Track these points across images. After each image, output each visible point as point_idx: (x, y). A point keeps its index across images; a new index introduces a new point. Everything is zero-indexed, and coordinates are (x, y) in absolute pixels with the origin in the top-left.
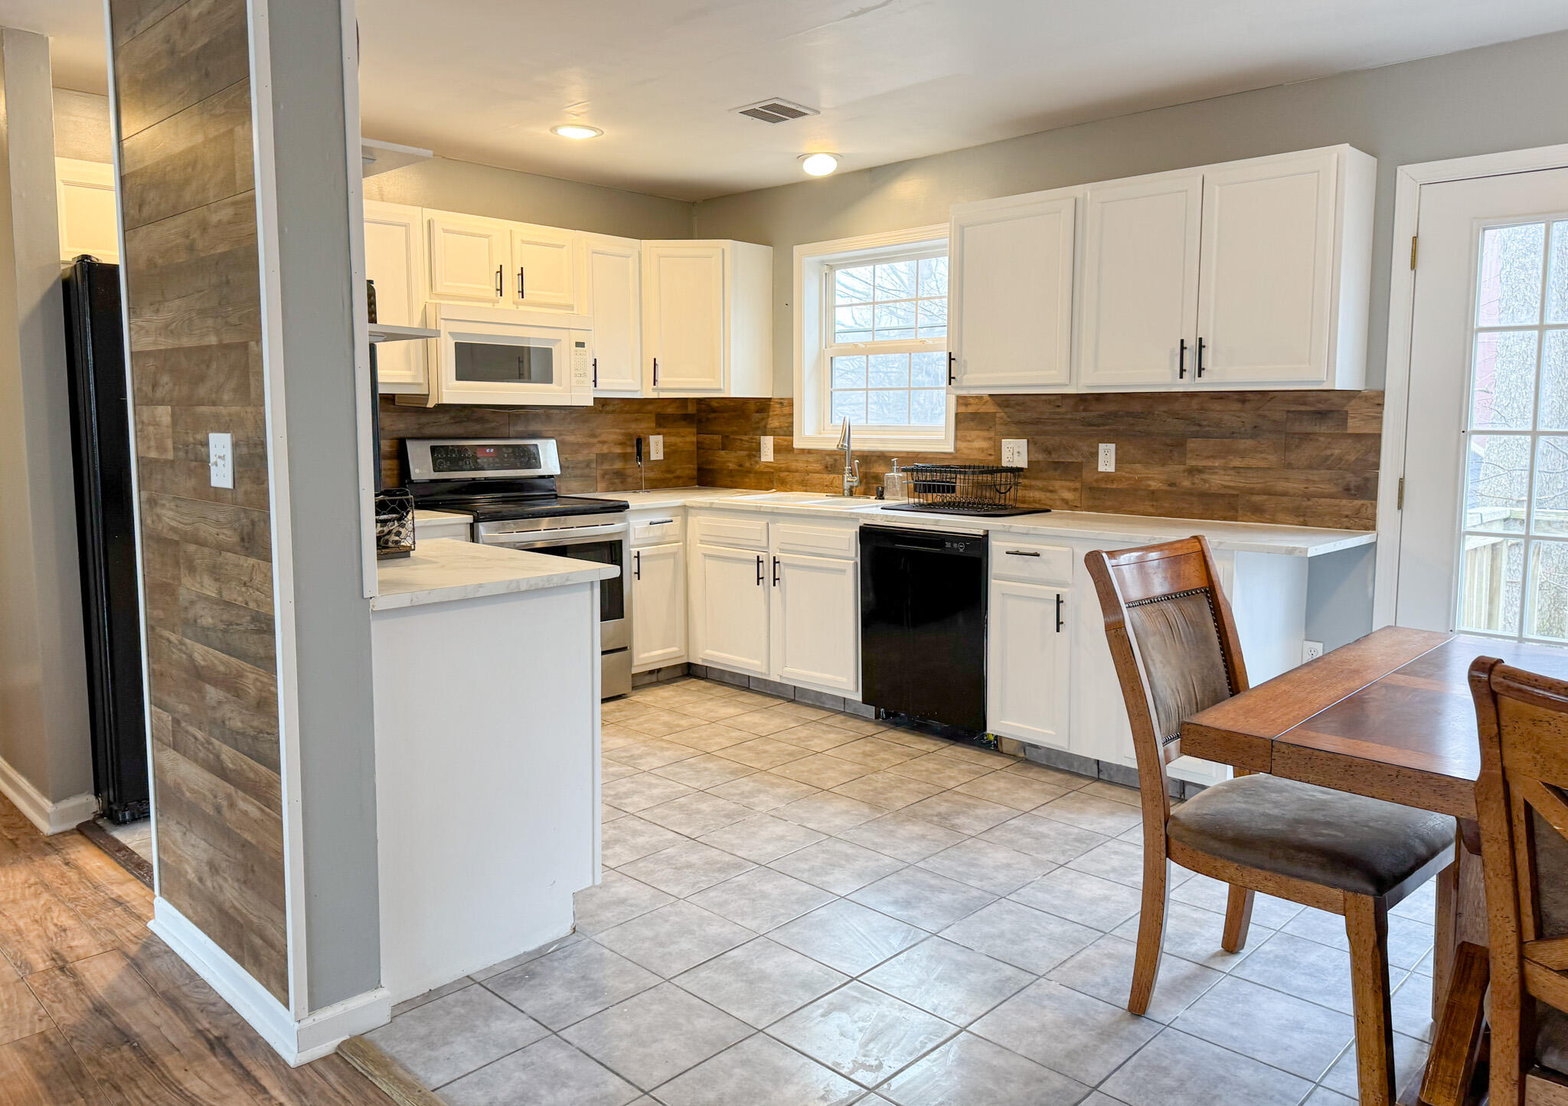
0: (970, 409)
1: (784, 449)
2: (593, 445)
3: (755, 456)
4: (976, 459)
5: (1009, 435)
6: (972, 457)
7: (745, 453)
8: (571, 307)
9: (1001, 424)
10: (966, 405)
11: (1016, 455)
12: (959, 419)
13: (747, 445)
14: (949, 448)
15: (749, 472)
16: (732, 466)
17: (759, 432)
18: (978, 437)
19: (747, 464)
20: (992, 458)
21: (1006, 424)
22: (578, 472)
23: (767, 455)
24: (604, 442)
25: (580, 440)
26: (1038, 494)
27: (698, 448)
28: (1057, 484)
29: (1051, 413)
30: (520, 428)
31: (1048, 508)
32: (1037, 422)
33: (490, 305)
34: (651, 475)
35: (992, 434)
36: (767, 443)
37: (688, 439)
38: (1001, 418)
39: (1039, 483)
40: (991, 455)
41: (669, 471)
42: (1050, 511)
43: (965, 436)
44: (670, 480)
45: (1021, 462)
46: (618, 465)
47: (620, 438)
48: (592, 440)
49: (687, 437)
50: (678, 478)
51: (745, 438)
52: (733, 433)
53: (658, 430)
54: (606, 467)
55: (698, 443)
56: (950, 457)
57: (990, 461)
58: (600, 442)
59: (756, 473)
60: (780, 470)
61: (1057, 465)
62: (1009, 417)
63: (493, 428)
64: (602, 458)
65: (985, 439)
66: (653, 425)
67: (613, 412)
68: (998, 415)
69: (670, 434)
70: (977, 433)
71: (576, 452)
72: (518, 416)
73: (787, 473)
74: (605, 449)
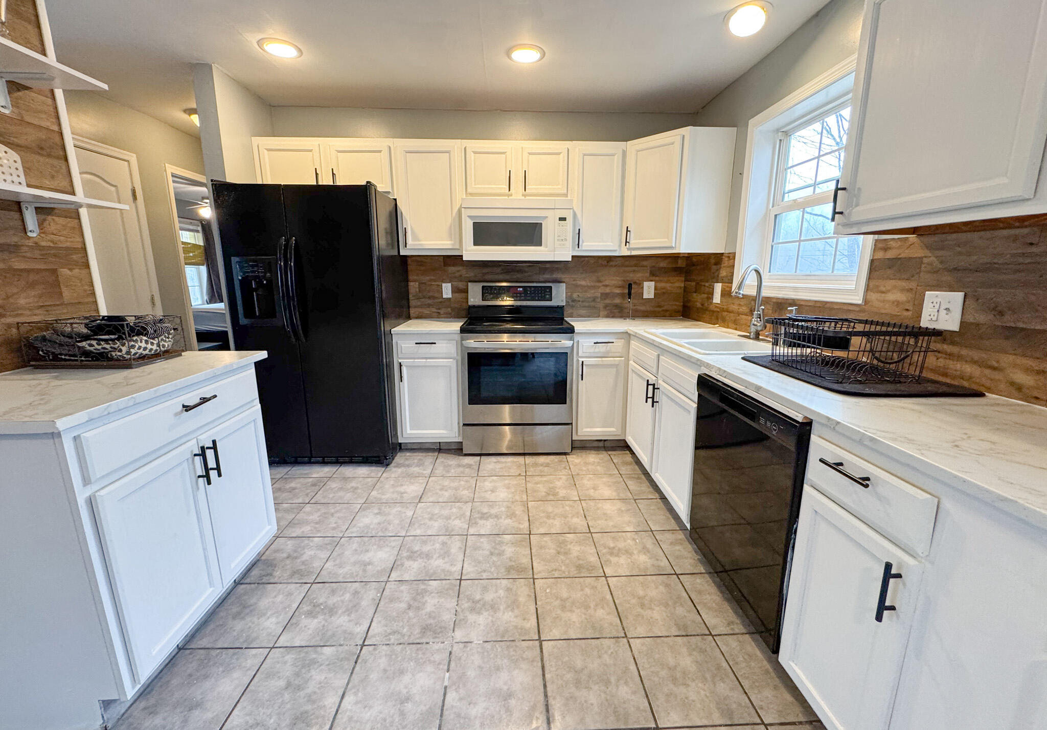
0: (890, 254)
1: (726, 294)
2: (599, 287)
3: (710, 298)
4: (887, 314)
5: (938, 287)
6: (883, 311)
7: (706, 295)
8: (566, 195)
9: (929, 272)
10: (885, 249)
11: (943, 313)
12: (874, 266)
13: (707, 289)
14: (858, 299)
15: (706, 310)
16: (699, 305)
17: (714, 280)
18: (895, 287)
19: (706, 304)
20: (909, 314)
21: (936, 272)
22: (587, 304)
23: (717, 299)
24: (606, 286)
25: (589, 284)
26: (968, 369)
27: (684, 291)
28: (1006, 360)
29: (1013, 255)
30: (547, 276)
31: (982, 389)
32: (987, 268)
33: (507, 197)
34: (643, 308)
35: (913, 285)
36: (718, 288)
37: (677, 285)
38: (931, 264)
39: (976, 355)
40: (907, 310)
41: (660, 306)
42: (981, 395)
43: (878, 286)
44: (659, 312)
45: (950, 322)
46: (617, 301)
47: (620, 283)
48: (597, 284)
49: (676, 284)
50: (667, 311)
51: (707, 284)
52: (701, 281)
53: (651, 278)
54: (608, 301)
55: (685, 287)
56: (857, 309)
57: (906, 317)
58: (603, 285)
59: (710, 311)
60: (723, 310)
61: (1010, 332)
62: (941, 262)
63: (529, 276)
64: (605, 296)
65: (903, 290)
66: (648, 275)
67: (615, 266)
68: (925, 260)
69: (661, 281)
70: (893, 282)
71: (586, 292)
72: (546, 269)
73: (726, 313)
74: (608, 290)
